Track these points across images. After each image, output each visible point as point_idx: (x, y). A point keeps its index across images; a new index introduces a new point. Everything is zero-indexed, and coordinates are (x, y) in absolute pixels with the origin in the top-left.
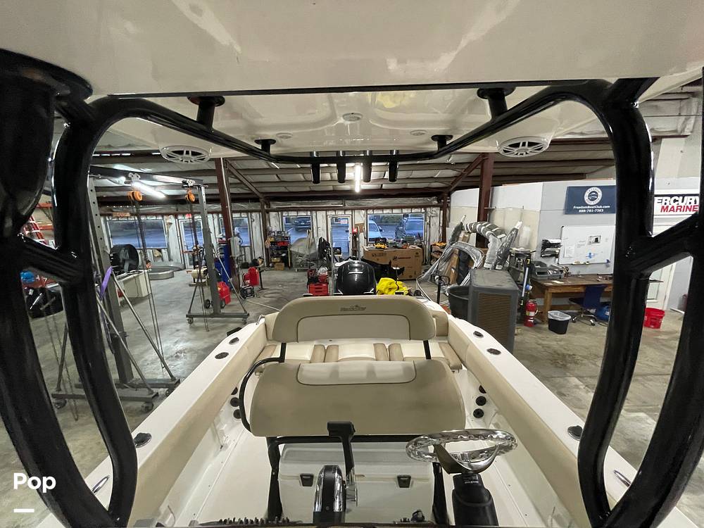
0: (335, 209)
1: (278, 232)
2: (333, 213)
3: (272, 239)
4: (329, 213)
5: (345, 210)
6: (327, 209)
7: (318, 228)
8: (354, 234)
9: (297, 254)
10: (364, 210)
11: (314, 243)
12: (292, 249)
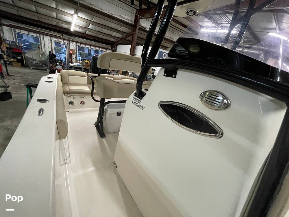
0: (57, 37)
1: (12, 42)
2: (56, 39)
3: (7, 46)
4: (53, 39)
5: (64, 40)
6: (51, 36)
7: (45, 46)
8: (70, 54)
9: (31, 59)
10: (75, 42)
11: (43, 54)
12: (26, 55)
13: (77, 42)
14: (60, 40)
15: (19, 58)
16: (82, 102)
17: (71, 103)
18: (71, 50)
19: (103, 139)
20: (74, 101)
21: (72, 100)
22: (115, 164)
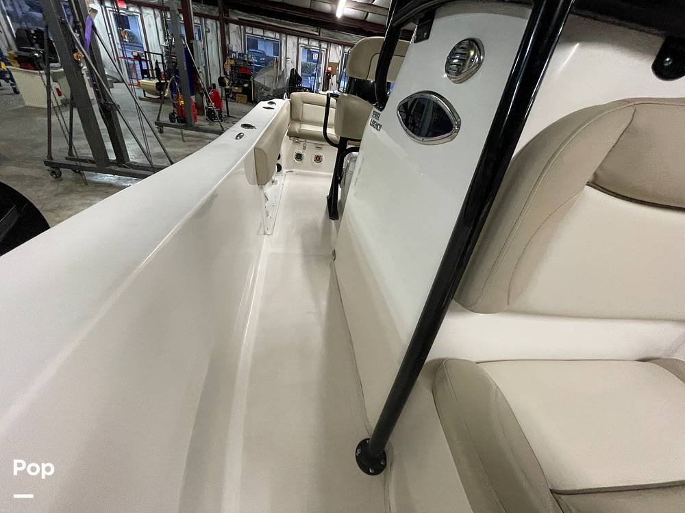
0: (308, 36)
1: (240, 54)
2: (306, 42)
3: (232, 62)
4: (302, 41)
5: (321, 41)
6: (299, 35)
7: (286, 58)
8: (329, 72)
9: (263, 87)
10: (341, 45)
11: (281, 77)
12: (255, 79)
13: (344, 45)
14: (315, 43)
15: (246, 85)
16: (318, 159)
17: (299, 157)
18: (331, 64)
19: (333, 221)
20: (305, 155)
21: (301, 152)
22: (334, 254)
